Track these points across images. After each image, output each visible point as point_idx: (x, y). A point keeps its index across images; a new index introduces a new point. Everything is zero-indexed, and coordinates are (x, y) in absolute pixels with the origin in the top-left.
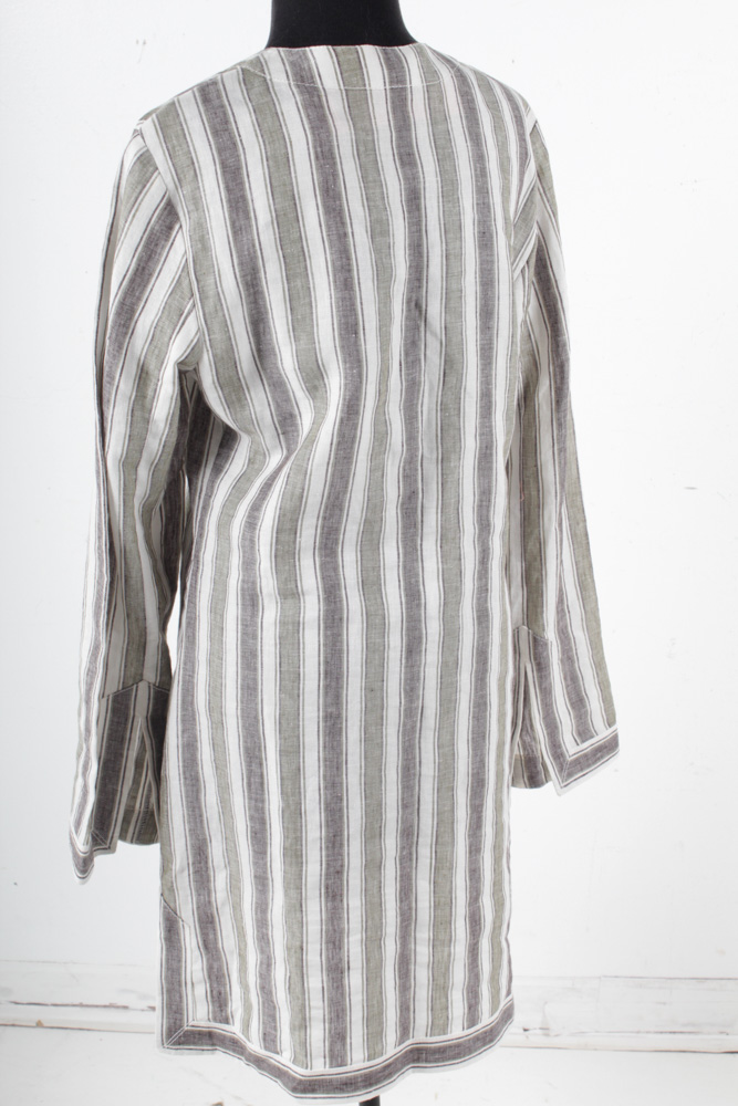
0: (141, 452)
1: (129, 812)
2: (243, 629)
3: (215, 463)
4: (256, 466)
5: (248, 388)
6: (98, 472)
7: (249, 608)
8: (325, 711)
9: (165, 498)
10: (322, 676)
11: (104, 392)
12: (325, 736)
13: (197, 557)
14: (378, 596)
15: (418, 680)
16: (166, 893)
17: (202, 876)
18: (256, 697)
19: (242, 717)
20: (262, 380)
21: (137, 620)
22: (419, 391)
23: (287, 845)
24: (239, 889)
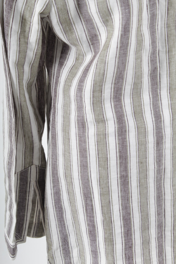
0: (25, 59)
1: (31, 223)
2: (79, 139)
3: (59, 61)
4: (80, 61)
5: (74, 24)
6: (5, 70)
7: (81, 129)
8: (121, 175)
9: (37, 80)
10: (118, 158)
11: (5, 30)
12: (121, 186)
13: (54, 106)
14: (142, 118)
15: (162, 156)
16: (50, 259)
17: (66, 251)
18: (87, 170)
19: (82, 179)
20: (80, 19)
21: (29, 137)
22: (156, 18)
23: (106, 236)
24: (84, 256)
